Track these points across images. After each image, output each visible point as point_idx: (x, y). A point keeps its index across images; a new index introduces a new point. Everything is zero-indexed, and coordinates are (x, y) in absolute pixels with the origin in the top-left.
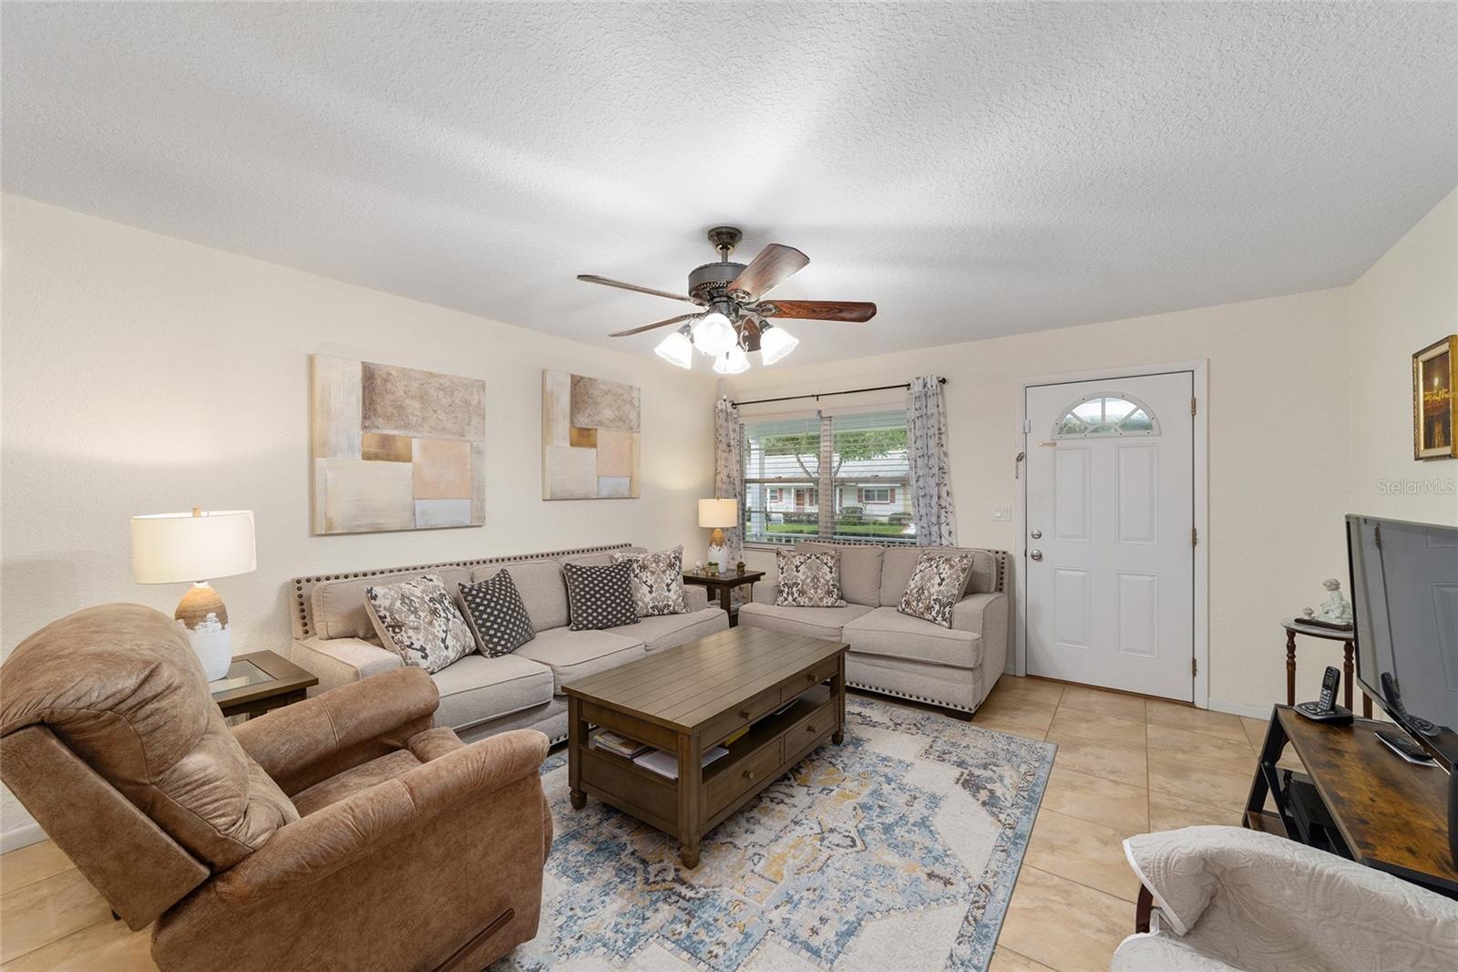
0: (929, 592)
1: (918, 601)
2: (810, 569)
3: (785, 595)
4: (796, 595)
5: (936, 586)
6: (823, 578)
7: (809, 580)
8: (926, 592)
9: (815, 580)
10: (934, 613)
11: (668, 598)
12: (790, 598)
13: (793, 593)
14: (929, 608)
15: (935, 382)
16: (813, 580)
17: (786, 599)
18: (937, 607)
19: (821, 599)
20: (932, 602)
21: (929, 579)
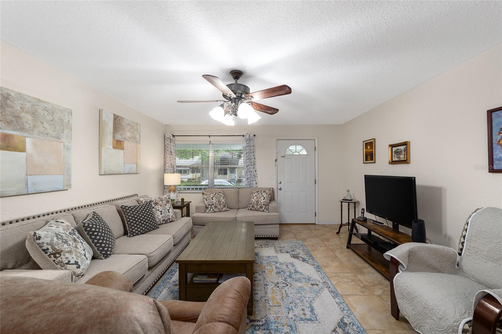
0: (261, 202)
1: (257, 205)
2: (217, 198)
3: (209, 209)
4: (214, 208)
5: (263, 200)
6: (221, 201)
7: (217, 202)
8: (259, 202)
9: (219, 202)
10: (263, 209)
11: (169, 215)
12: (212, 210)
13: (212, 208)
14: (261, 207)
16: (218, 202)
17: (210, 210)
18: (264, 206)
19: (222, 209)
20: (262, 205)
21: (260, 198)
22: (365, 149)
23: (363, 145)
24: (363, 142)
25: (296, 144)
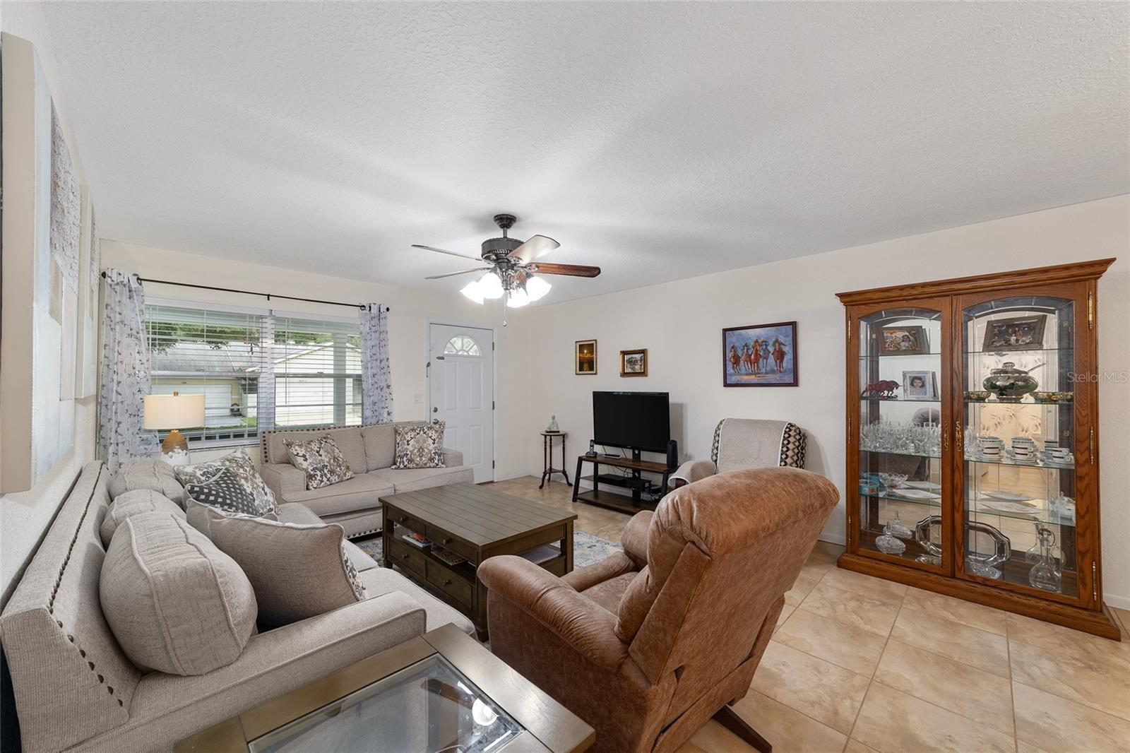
0: (428, 449)
1: (421, 457)
3: (319, 478)
4: (329, 475)
7: (331, 461)
8: (426, 450)
10: (436, 461)
12: (325, 479)
13: (325, 475)
14: (431, 459)
15: (385, 310)
16: (334, 460)
17: (322, 481)
18: (437, 457)
19: (345, 474)
20: (433, 455)
21: (424, 441)
22: (580, 352)
23: (576, 347)
24: (576, 342)
25: (462, 335)
